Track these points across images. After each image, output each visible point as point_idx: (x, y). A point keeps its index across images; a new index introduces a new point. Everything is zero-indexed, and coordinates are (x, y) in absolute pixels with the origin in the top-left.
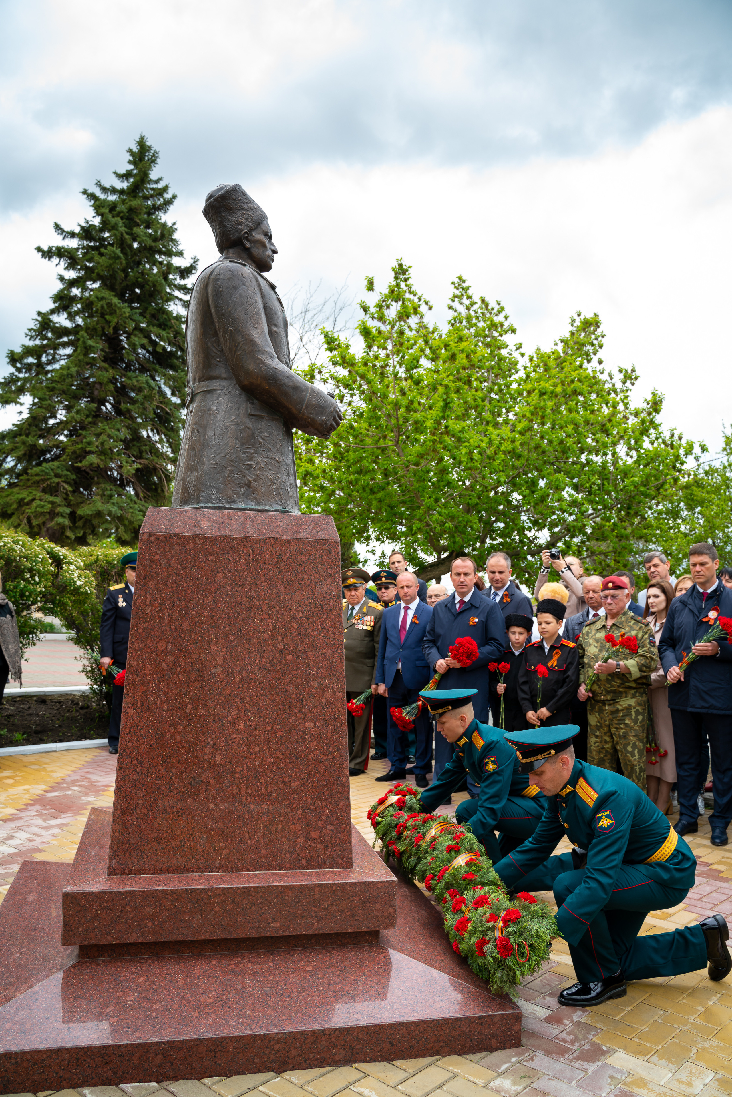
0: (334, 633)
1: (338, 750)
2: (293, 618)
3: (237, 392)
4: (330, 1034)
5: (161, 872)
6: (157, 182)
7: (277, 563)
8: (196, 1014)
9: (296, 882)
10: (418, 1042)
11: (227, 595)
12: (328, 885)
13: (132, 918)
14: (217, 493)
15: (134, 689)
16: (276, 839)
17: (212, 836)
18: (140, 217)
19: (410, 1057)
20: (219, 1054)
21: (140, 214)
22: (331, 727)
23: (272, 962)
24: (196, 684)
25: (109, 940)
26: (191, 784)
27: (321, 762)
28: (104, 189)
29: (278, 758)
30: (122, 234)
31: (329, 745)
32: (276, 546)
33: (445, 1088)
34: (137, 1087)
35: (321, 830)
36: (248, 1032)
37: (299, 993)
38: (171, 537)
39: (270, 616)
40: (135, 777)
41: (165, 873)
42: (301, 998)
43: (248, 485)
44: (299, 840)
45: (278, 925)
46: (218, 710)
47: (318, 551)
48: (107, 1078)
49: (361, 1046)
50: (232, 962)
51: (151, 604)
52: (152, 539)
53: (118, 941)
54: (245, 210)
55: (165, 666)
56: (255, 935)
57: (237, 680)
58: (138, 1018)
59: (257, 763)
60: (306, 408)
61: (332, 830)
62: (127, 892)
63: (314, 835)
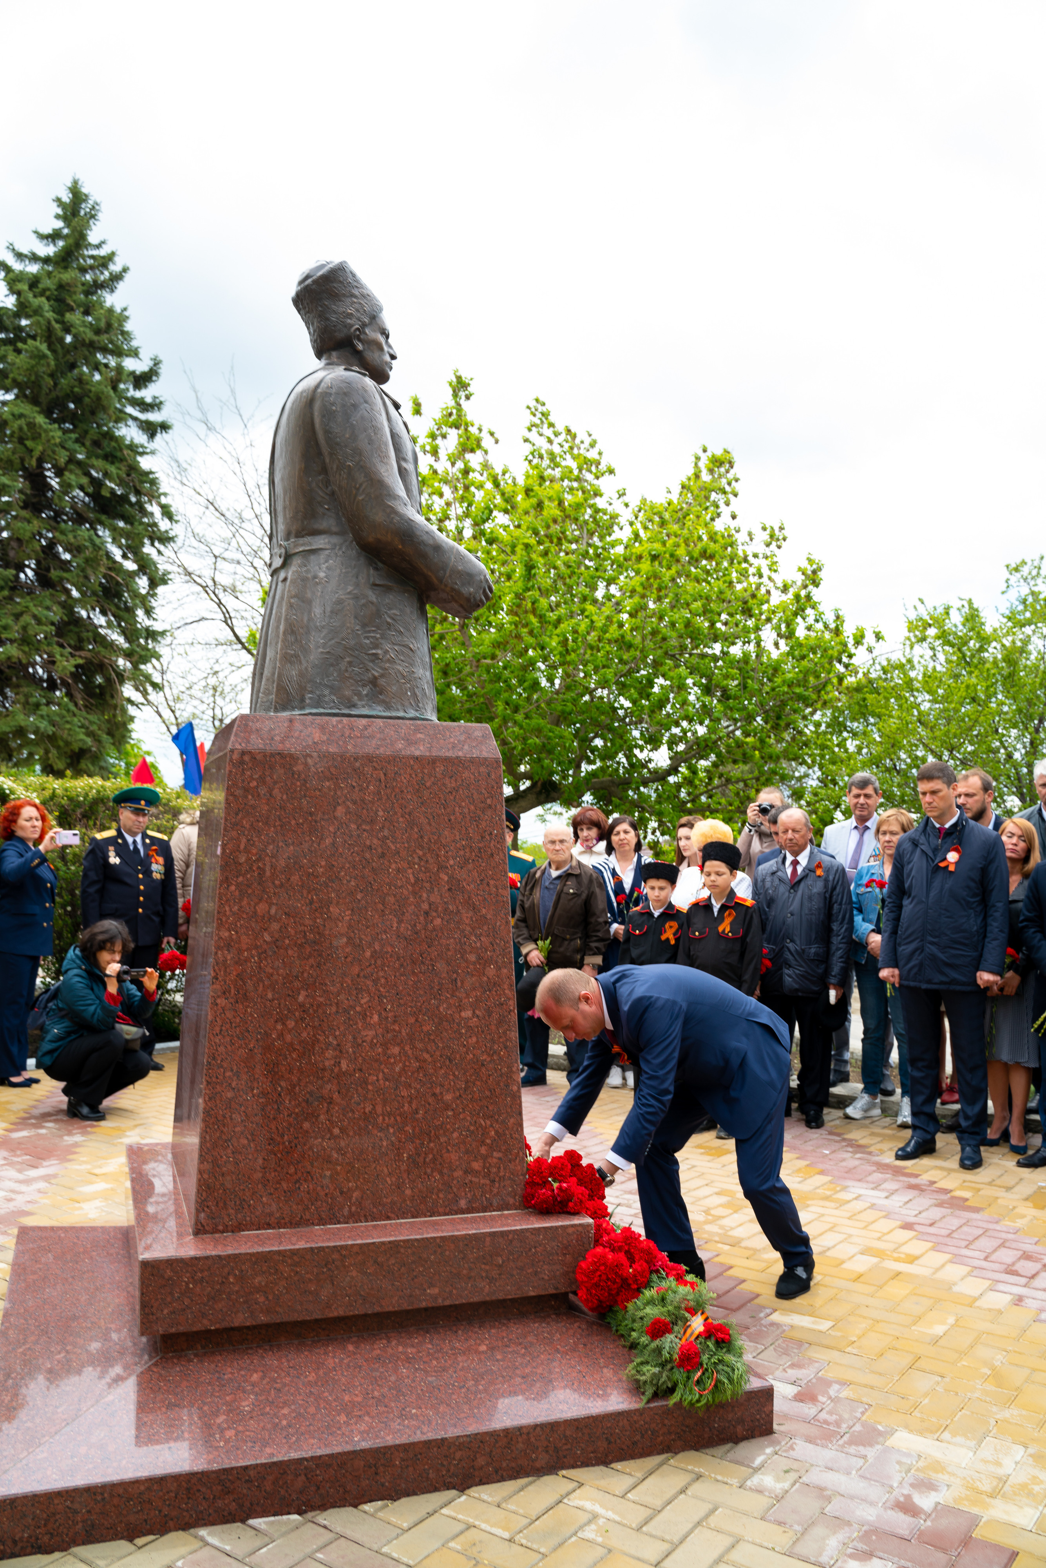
0: (496, 887)
1: (506, 1047)
2: (441, 867)
3: (354, 552)
4: (528, 1433)
5: (269, 1226)
6: (98, 246)
7: (418, 791)
8: (343, 1418)
9: (458, 1230)
10: (643, 1436)
11: (351, 836)
12: (502, 1233)
13: (237, 1292)
14: (331, 693)
15: (225, 971)
16: (425, 1173)
17: (338, 1174)
18: (75, 297)
19: (632, 1457)
20: (382, 1469)
21: (75, 293)
22: (495, 1016)
23: (431, 1342)
24: (312, 961)
25: (206, 1324)
26: (307, 1101)
27: (483, 1065)
28: (20, 256)
29: (425, 1061)
30: (49, 322)
31: (493, 1041)
32: (416, 767)
33: (689, 1492)
34: (272, 1523)
35: (485, 1158)
36: (419, 1437)
37: (477, 1381)
38: (272, 755)
39: (411, 865)
40: (230, 1095)
41: (274, 1228)
42: (481, 1387)
43: (374, 682)
44: (456, 1174)
45: (435, 1291)
46: (342, 997)
47: (473, 774)
48: (230, 1514)
49: (569, 1446)
50: (376, 1346)
51: (247, 851)
52: (246, 758)
53: (218, 1326)
54: (356, 297)
55: (267, 938)
56: (406, 1306)
57: (368, 954)
58: (263, 1428)
59: (397, 1069)
60: (450, 576)
61: (500, 1159)
62: (229, 1256)
63: (476, 1166)
